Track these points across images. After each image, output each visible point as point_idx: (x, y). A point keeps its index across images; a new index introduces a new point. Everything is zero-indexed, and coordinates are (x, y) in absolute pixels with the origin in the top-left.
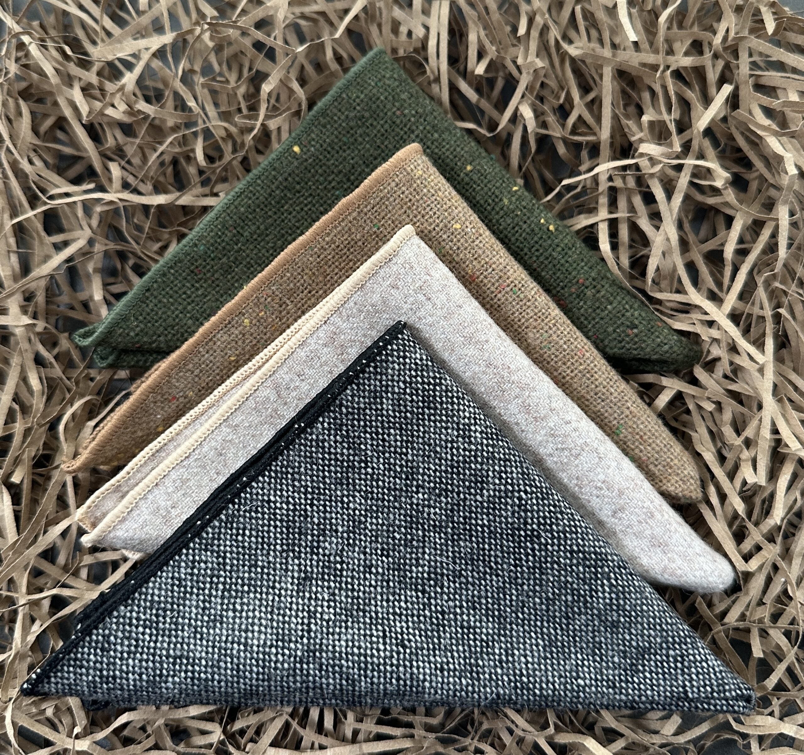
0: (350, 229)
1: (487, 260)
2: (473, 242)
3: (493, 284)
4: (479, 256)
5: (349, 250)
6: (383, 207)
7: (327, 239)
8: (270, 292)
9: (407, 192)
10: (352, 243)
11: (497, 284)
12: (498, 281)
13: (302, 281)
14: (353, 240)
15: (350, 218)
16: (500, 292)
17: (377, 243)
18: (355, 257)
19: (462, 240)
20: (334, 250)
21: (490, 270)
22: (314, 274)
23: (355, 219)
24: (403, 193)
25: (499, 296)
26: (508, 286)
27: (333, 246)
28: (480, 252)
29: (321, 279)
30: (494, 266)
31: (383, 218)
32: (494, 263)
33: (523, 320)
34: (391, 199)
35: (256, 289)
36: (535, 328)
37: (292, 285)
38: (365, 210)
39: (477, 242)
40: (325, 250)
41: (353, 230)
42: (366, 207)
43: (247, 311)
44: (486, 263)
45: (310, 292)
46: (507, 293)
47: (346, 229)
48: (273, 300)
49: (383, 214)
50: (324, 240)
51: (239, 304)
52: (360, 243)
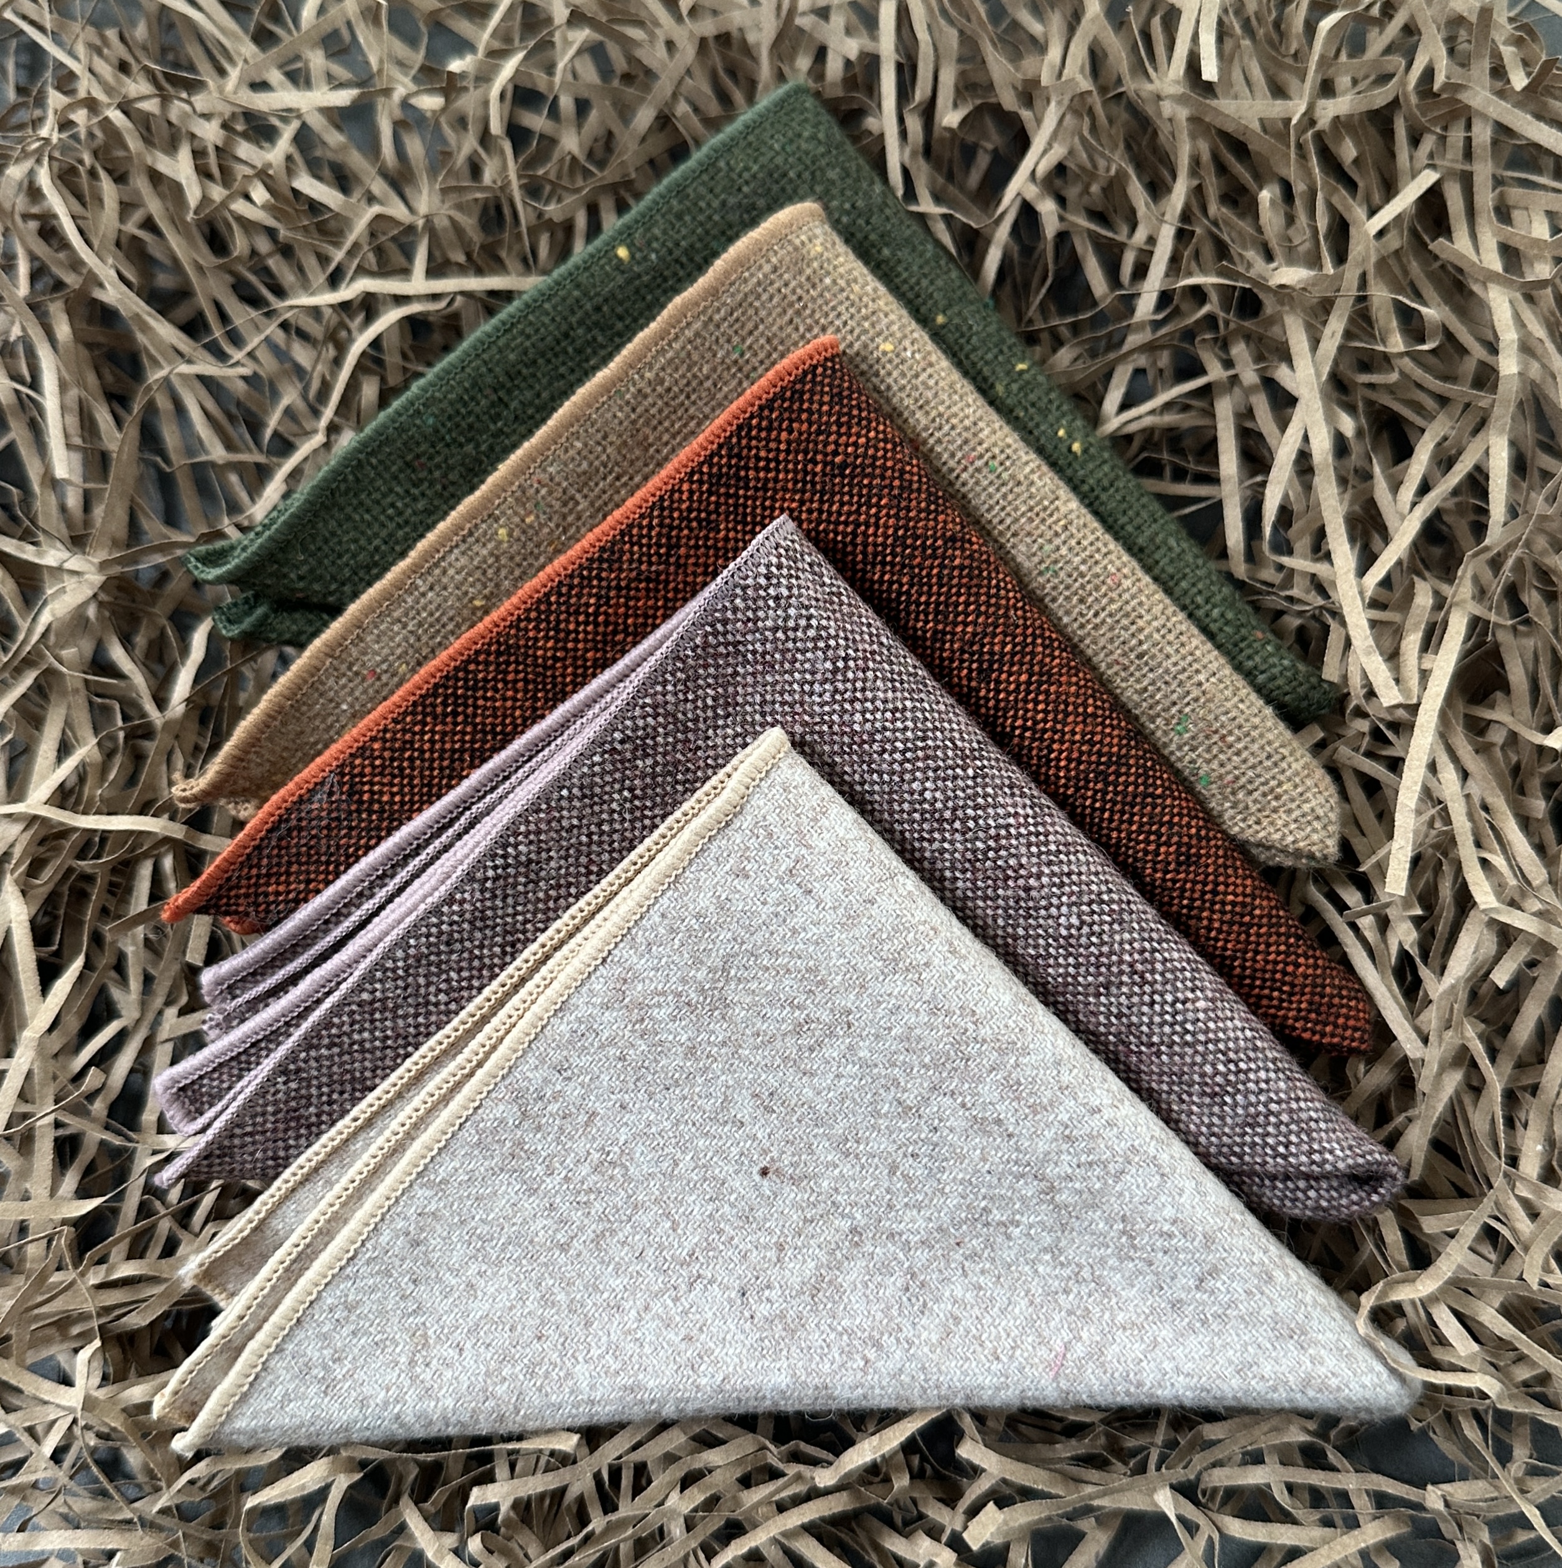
0: (689, 354)
1: (941, 409)
2: (917, 376)
3: (953, 455)
4: (927, 402)
5: (688, 397)
6: (751, 312)
7: (648, 375)
8: (544, 477)
9: (793, 284)
10: (694, 384)
11: (959, 455)
12: (960, 447)
13: (604, 457)
14: (695, 376)
15: (689, 333)
16: (965, 469)
17: (740, 383)
18: (700, 409)
19: (895, 374)
20: (661, 396)
21: (946, 428)
22: (625, 443)
23: (697, 334)
24: (786, 285)
25: (964, 476)
26: (981, 456)
27: (659, 389)
28: (929, 394)
29: (637, 452)
30: (954, 421)
31: (751, 333)
32: (955, 415)
33: (1008, 521)
34: (765, 297)
35: (520, 471)
36: (1029, 534)
37: (585, 465)
38: (717, 317)
39: (923, 376)
40: (646, 396)
41: (695, 357)
42: (718, 310)
43: (503, 513)
44: (940, 415)
45: (618, 478)
46: (978, 470)
47: (683, 354)
48: (550, 493)
49: (750, 325)
50: (642, 377)
51: (487, 500)
52: (708, 384)
